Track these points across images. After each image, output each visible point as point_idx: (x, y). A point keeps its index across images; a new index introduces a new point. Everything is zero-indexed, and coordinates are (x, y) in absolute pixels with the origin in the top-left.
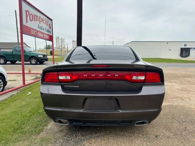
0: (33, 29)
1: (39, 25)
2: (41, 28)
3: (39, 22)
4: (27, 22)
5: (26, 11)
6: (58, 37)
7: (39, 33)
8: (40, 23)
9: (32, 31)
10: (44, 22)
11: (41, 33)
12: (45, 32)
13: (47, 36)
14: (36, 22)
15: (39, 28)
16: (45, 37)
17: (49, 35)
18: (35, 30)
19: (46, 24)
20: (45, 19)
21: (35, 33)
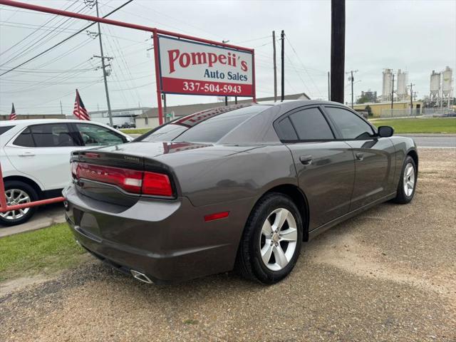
0: (189, 81)
1: (207, 70)
2: (215, 75)
3: (208, 64)
4: (172, 70)
5: (171, 53)
6: (389, 70)
7: (209, 86)
8: (210, 65)
9: (187, 86)
10: (224, 61)
11: (215, 84)
12: (226, 80)
13: (235, 88)
14: (197, 66)
15: (207, 76)
16: (229, 90)
17: (239, 85)
18: (195, 82)
19: (230, 64)
20: (229, 54)
21: (196, 87)
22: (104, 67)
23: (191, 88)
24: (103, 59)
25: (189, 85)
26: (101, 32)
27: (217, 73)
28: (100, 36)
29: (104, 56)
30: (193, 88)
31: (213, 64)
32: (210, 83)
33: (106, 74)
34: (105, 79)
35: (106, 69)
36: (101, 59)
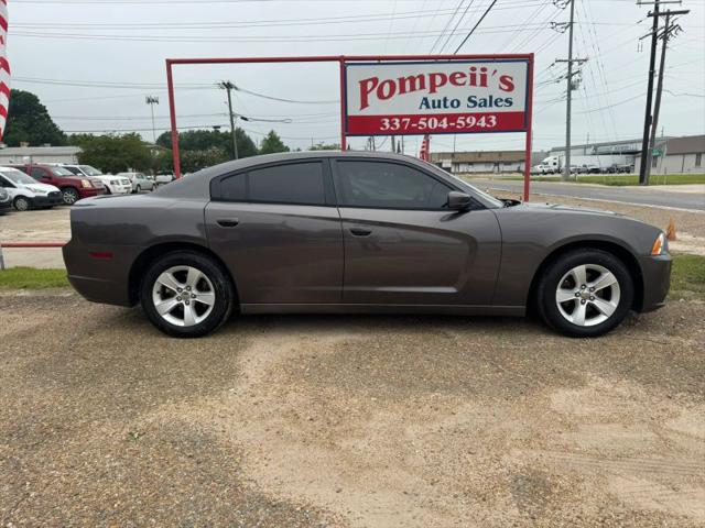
0: (390, 117)
1: (426, 98)
2: (440, 104)
3: (427, 90)
4: (364, 104)
5: (364, 84)
7: (427, 122)
8: (433, 90)
9: (387, 124)
10: (459, 81)
11: (440, 117)
12: (463, 109)
13: (483, 119)
14: (408, 95)
15: (424, 106)
16: (467, 124)
17: (494, 114)
18: (400, 117)
19: (473, 83)
20: (473, 69)
21: (402, 124)
22: (569, 76)
23: (395, 126)
24: (571, 64)
25: (392, 124)
26: (574, 20)
27: (445, 100)
28: (571, 29)
29: (574, 58)
30: (398, 126)
31: (437, 89)
32: (428, 117)
33: (571, 87)
34: (569, 95)
35: (573, 78)
36: (567, 64)
